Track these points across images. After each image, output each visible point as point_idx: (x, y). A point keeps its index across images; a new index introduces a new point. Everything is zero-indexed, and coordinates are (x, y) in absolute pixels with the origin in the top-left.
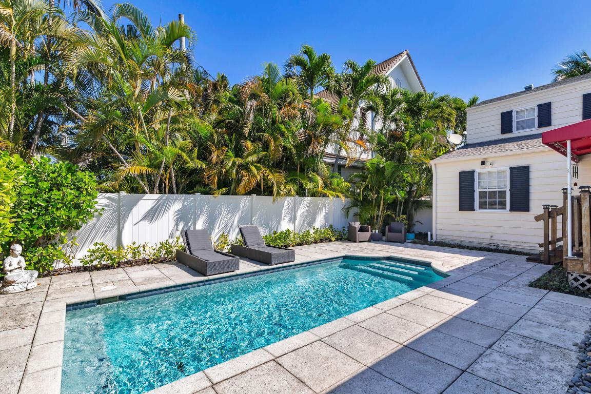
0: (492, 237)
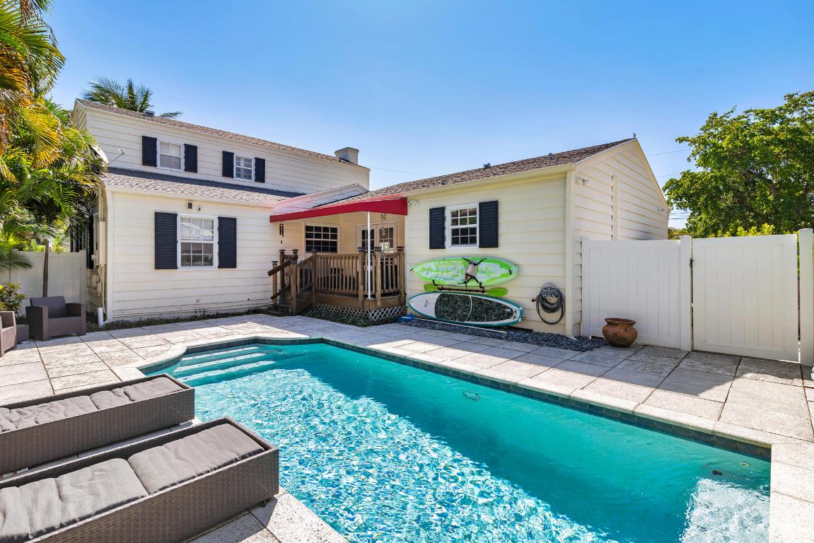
0: (198, 301)
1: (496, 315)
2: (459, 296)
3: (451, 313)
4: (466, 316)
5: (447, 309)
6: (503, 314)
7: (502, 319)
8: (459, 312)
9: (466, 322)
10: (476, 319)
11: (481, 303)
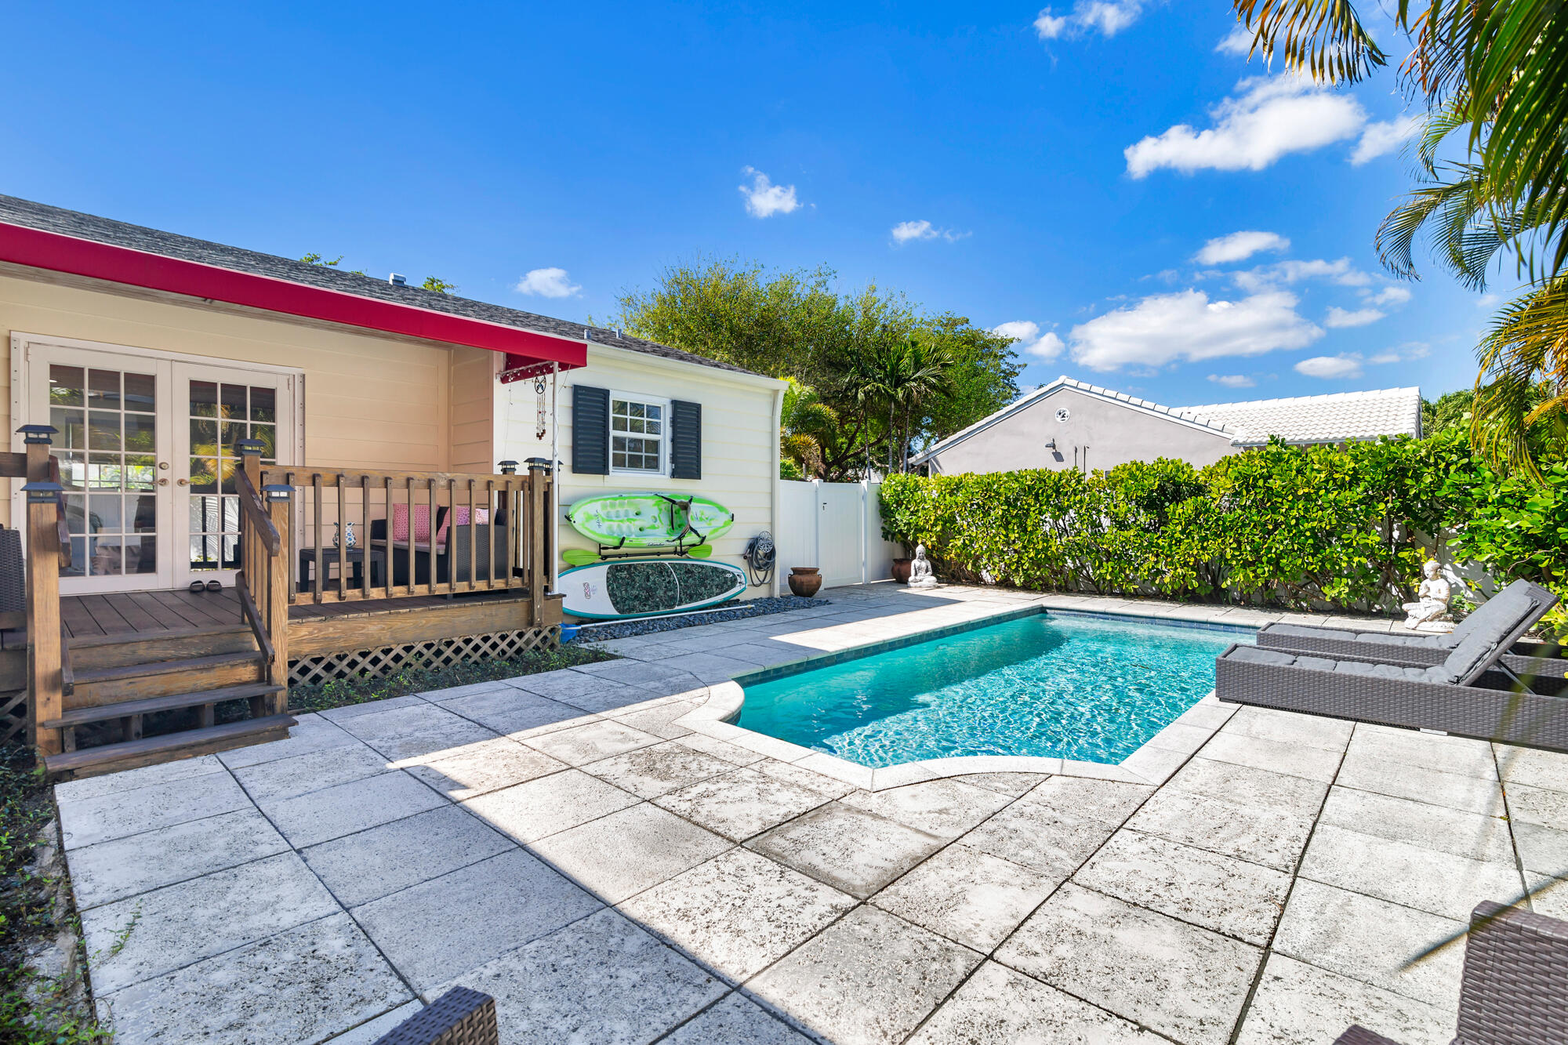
1: (717, 586)
2: (648, 565)
3: (647, 599)
4: (673, 598)
5: (635, 592)
6: (726, 582)
7: (727, 590)
8: (660, 593)
9: (677, 608)
10: (691, 599)
11: (688, 572)
